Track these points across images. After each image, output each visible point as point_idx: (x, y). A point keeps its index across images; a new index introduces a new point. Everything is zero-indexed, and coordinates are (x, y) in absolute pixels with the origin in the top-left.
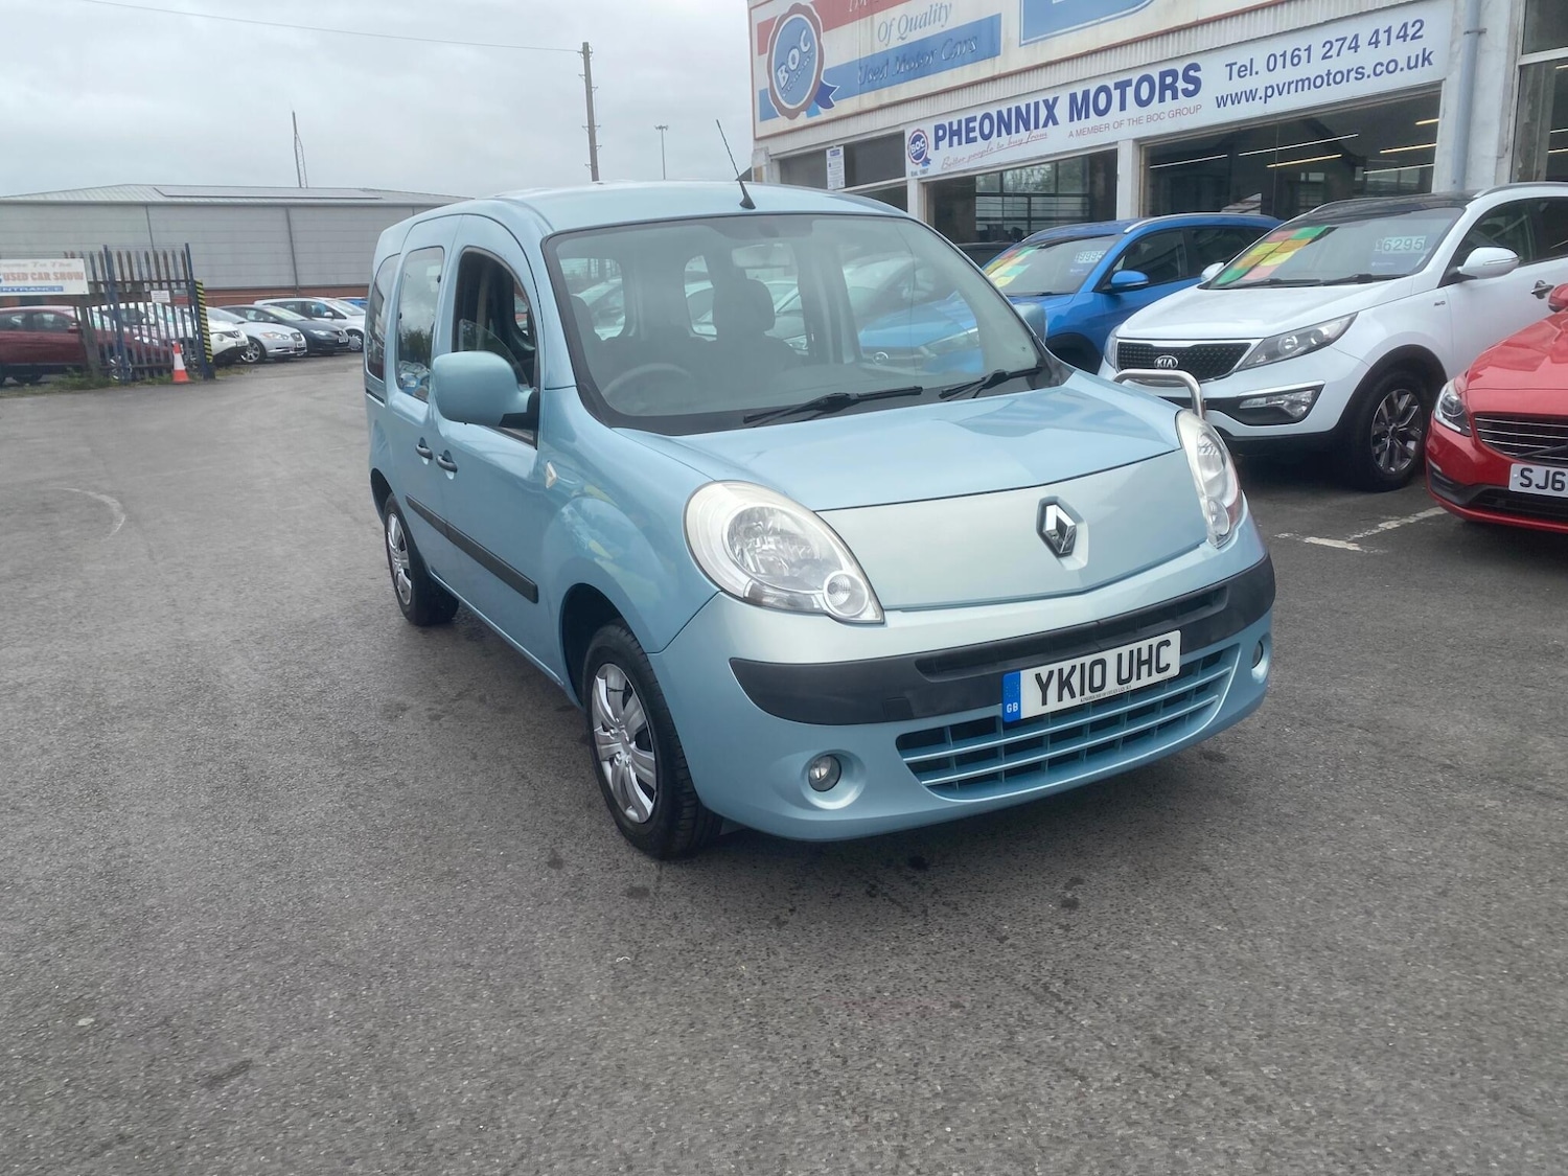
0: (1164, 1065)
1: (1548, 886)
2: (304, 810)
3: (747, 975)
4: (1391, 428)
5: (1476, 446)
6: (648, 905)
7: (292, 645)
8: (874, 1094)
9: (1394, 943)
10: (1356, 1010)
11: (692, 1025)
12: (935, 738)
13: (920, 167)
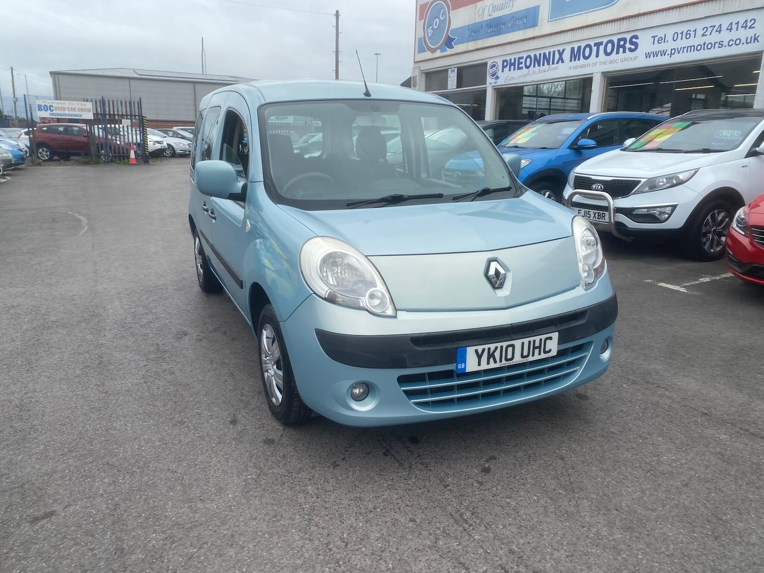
0: (512, 566)
1: (744, 487)
2: (122, 382)
3: (310, 492)
4: (713, 229)
5: (751, 243)
6: (273, 449)
7: (144, 297)
8: (356, 565)
9: (652, 510)
10: (622, 546)
11: (275, 517)
12: (419, 378)
13: (494, 81)
